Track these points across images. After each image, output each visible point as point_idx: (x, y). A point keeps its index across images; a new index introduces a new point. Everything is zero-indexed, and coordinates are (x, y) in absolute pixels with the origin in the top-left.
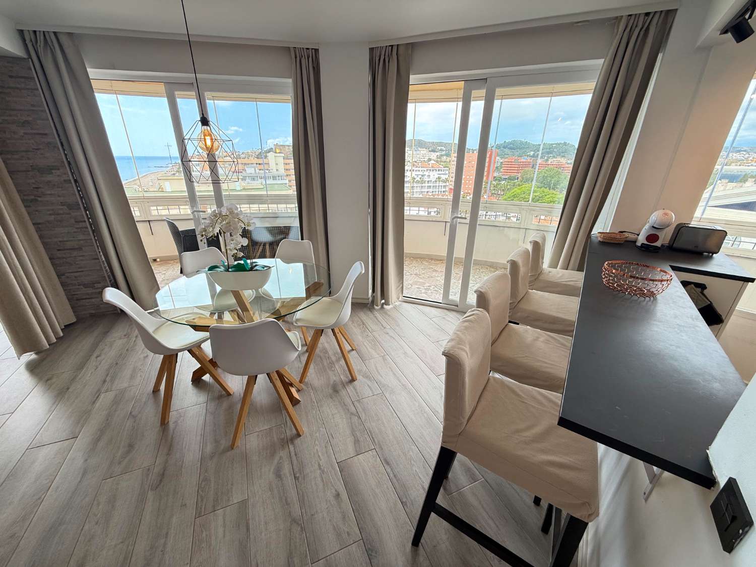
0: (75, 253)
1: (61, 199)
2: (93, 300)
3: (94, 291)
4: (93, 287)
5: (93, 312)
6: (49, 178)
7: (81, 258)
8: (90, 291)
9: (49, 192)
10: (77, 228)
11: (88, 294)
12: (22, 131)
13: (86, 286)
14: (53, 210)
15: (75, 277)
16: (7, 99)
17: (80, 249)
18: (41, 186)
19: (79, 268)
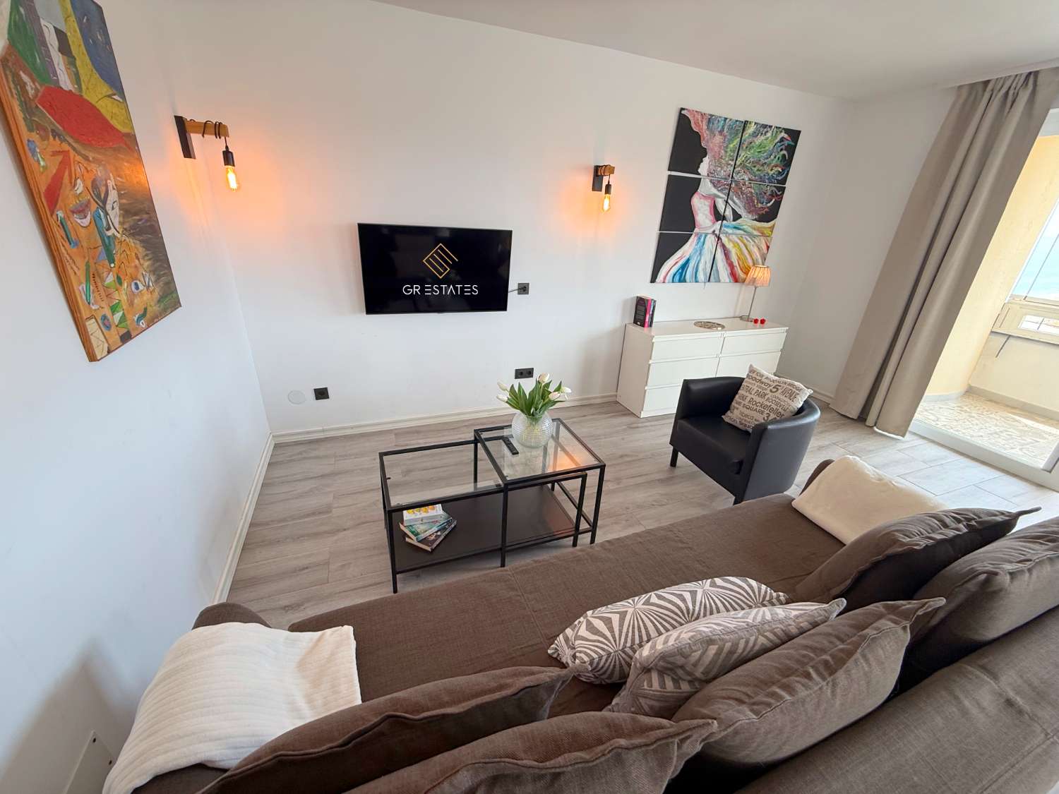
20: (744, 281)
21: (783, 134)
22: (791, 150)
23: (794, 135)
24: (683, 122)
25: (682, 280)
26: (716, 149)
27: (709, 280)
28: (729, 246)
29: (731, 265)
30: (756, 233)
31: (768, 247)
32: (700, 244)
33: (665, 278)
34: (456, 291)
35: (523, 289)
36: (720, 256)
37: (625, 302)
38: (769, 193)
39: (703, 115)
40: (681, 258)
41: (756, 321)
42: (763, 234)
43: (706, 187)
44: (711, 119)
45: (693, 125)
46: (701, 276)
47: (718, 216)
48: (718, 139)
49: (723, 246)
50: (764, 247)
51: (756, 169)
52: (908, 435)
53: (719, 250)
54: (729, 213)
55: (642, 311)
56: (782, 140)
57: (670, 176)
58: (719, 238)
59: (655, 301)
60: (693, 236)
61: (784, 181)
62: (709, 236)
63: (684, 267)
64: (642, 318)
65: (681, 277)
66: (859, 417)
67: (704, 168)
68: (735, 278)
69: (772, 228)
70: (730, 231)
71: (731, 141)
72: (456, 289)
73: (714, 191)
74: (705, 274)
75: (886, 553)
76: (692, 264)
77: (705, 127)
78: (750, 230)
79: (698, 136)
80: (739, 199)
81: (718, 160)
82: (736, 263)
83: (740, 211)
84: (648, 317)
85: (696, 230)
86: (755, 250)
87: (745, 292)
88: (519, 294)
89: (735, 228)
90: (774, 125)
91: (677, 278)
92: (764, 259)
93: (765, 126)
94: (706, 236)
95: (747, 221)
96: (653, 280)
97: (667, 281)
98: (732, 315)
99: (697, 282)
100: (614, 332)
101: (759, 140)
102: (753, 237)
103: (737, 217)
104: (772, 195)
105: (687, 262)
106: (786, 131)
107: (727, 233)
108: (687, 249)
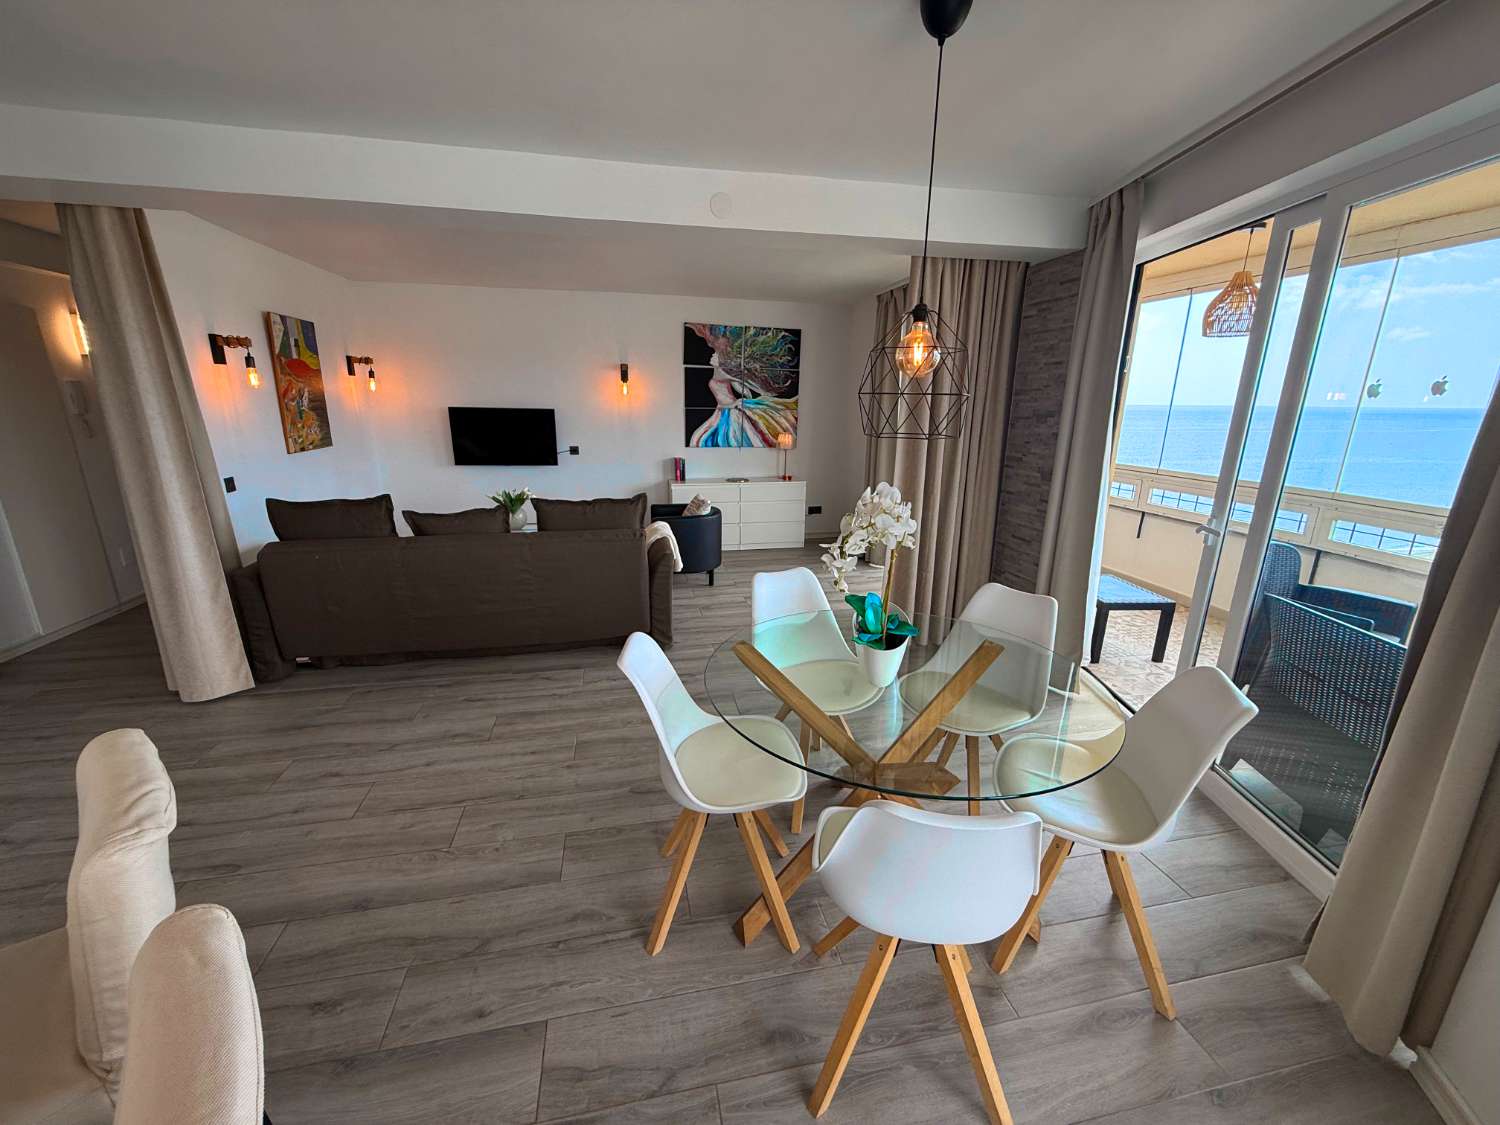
12: (1044, 361)
20: (776, 445)
21: (783, 333)
22: (796, 342)
23: (797, 333)
24: (689, 333)
25: (715, 445)
26: (722, 347)
27: (742, 446)
28: (755, 418)
29: (761, 433)
30: (779, 407)
31: (796, 419)
32: (725, 417)
33: (697, 442)
35: (574, 451)
36: (747, 426)
37: (667, 461)
38: (783, 376)
39: (704, 326)
40: (709, 427)
41: (785, 478)
42: (788, 408)
43: (720, 374)
44: (712, 328)
45: (698, 333)
46: (733, 442)
47: (737, 395)
48: (722, 340)
49: (749, 418)
50: (793, 420)
51: (765, 359)
53: (746, 421)
54: (746, 392)
56: (783, 337)
57: (686, 369)
58: (743, 412)
59: (684, 460)
60: (716, 413)
61: (797, 366)
62: (732, 411)
63: (715, 434)
65: (713, 441)
67: (715, 360)
68: (768, 445)
69: (796, 403)
70: (752, 406)
71: (735, 342)
73: (729, 377)
74: (737, 441)
76: (721, 433)
77: (708, 333)
78: (772, 404)
79: (703, 341)
80: (754, 381)
81: (725, 354)
82: (765, 431)
83: (759, 390)
84: (679, 472)
85: (719, 406)
86: (783, 421)
88: (567, 454)
89: (757, 403)
90: (772, 326)
91: (710, 443)
92: (795, 428)
93: (764, 329)
94: (729, 410)
95: (767, 398)
97: (698, 445)
99: (729, 446)
100: (657, 486)
101: (761, 338)
102: (777, 410)
103: (755, 395)
104: (787, 378)
105: (716, 431)
106: (786, 330)
107: (749, 408)
108: (714, 421)
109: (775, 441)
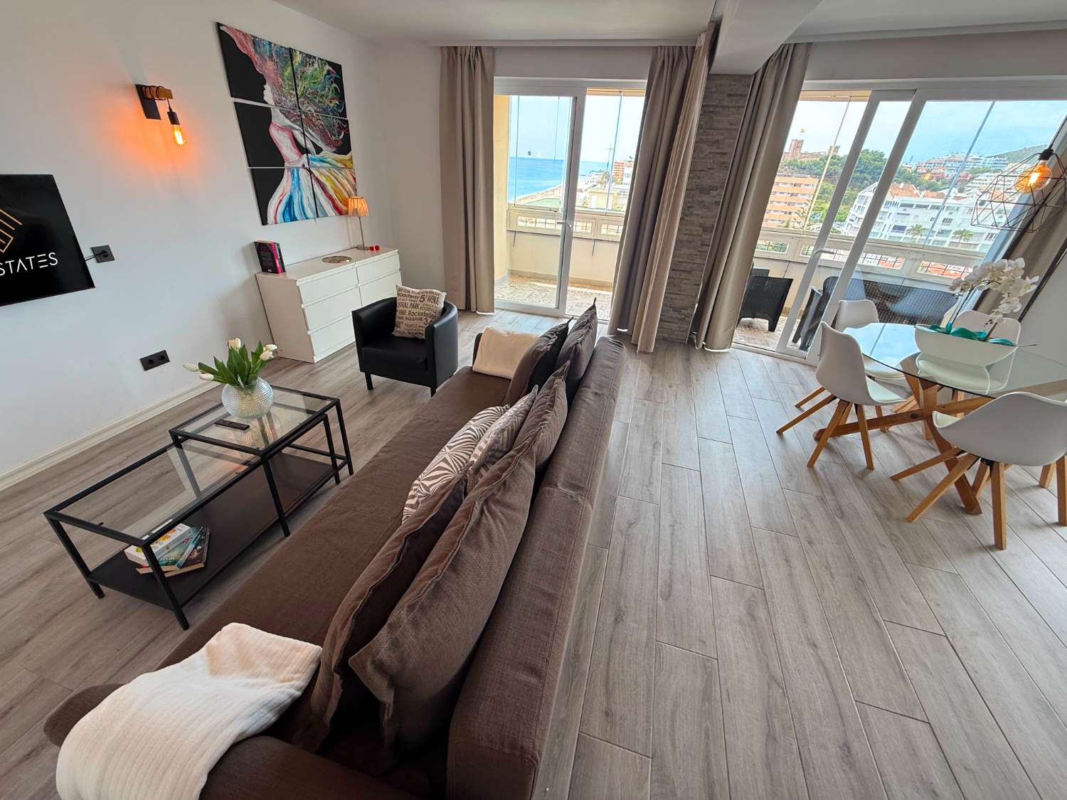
0: (684, 275)
1: (701, 221)
2: (672, 325)
3: (679, 316)
4: (680, 313)
5: (666, 336)
6: (706, 198)
7: (686, 281)
8: (675, 315)
9: (696, 212)
10: (699, 251)
11: (672, 318)
12: (709, 151)
13: (675, 310)
14: (690, 230)
15: (672, 299)
16: (715, 118)
17: (690, 272)
18: (694, 205)
19: (680, 291)
20: (347, 213)
21: (327, 67)
22: (339, 81)
23: (337, 68)
24: (227, 44)
25: (293, 219)
26: (273, 75)
27: (318, 216)
28: (323, 179)
29: (330, 198)
30: (340, 165)
31: (355, 179)
32: (296, 180)
33: (275, 218)
34: (28, 266)
35: (103, 254)
36: (318, 190)
37: (244, 250)
38: (337, 126)
39: (245, 35)
40: (283, 195)
41: (372, 249)
42: (346, 167)
43: (278, 118)
44: (255, 42)
45: (239, 46)
46: (309, 213)
47: (303, 150)
48: (270, 65)
49: (317, 180)
50: (352, 180)
51: (317, 101)
52: (495, 310)
53: (315, 184)
54: (310, 146)
55: (267, 257)
56: (328, 72)
57: (235, 103)
58: (311, 173)
59: (278, 245)
60: (286, 170)
61: (344, 114)
62: (301, 170)
63: (290, 204)
64: (271, 264)
65: (290, 213)
66: (466, 308)
67: (268, 95)
68: (340, 212)
69: (351, 159)
70: (318, 164)
71: (284, 69)
72: (27, 263)
73: (288, 122)
74: (312, 210)
75: (538, 359)
76: (296, 201)
77: (252, 50)
78: (334, 162)
79: (248, 61)
80: (313, 131)
81: (278, 88)
82: (334, 196)
83: (320, 144)
84: (277, 261)
85: (286, 164)
86: (345, 182)
87: (352, 222)
88: (98, 262)
89: (321, 161)
90: (317, 55)
91: (287, 216)
92: (355, 190)
93: (309, 56)
94: (298, 171)
95: (328, 153)
96: (264, 221)
97: (279, 221)
98: (348, 247)
99: (307, 218)
100: (245, 285)
101: (310, 70)
102: (339, 169)
103: (319, 150)
104: (340, 128)
105: (291, 198)
106: (330, 64)
107: (315, 167)
108: (285, 186)
109: (344, 208)
